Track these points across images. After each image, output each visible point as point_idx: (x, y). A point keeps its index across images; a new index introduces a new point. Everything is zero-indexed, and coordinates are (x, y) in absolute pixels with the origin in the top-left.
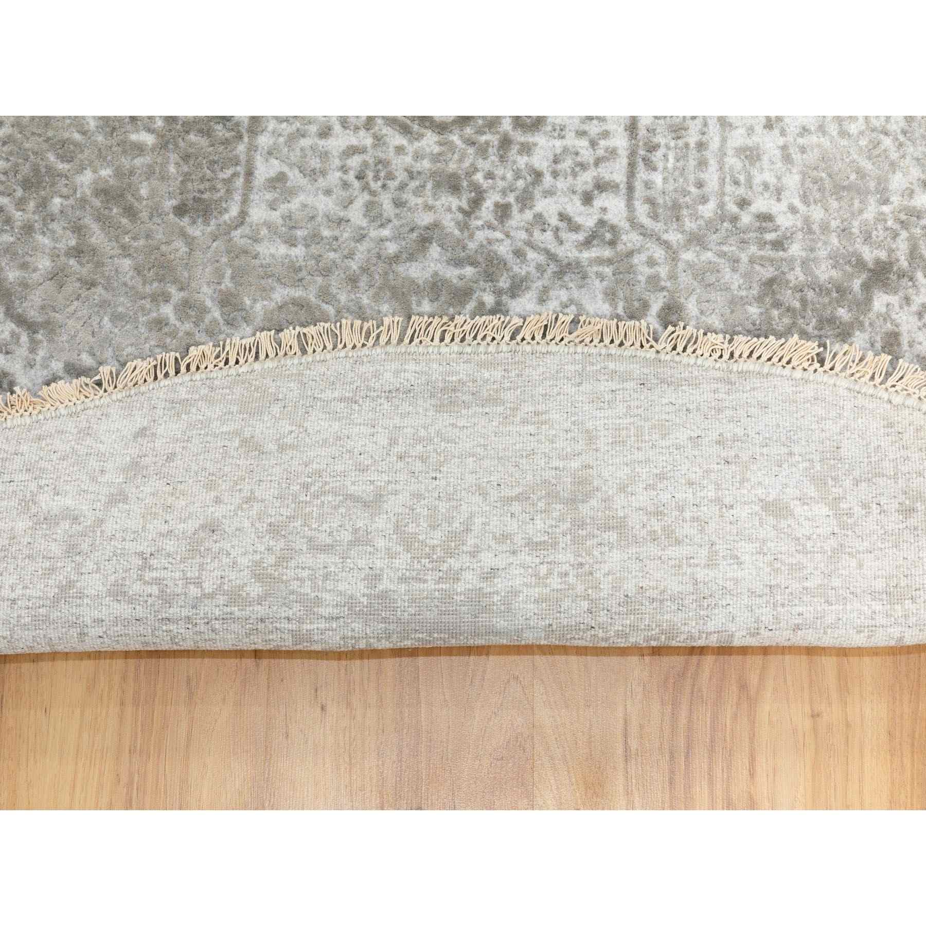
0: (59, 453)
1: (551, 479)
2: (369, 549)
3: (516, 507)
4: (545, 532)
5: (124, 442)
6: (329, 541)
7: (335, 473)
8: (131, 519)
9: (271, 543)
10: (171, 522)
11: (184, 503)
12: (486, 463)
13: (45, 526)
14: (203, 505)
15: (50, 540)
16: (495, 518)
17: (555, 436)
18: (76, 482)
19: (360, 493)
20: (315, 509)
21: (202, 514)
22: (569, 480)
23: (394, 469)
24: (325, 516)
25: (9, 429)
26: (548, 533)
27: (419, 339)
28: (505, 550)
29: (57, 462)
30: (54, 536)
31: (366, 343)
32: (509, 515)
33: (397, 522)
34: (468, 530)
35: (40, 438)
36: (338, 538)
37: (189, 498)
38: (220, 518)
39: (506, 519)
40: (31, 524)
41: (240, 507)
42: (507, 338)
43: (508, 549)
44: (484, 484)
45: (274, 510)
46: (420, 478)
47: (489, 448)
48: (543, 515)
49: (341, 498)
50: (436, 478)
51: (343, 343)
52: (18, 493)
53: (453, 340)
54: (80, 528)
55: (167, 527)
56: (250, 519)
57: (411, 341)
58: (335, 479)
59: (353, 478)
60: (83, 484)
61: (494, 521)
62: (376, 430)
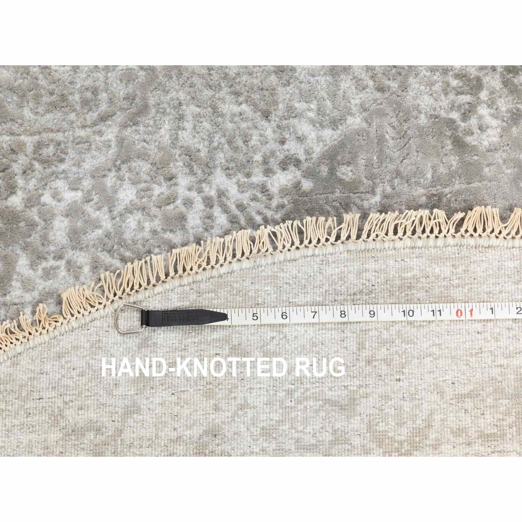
0: (78, 370)
1: (497, 376)
2: (348, 447)
3: (469, 404)
4: (494, 425)
5: (130, 354)
6: (313, 441)
7: (314, 380)
8: (145, 428)
9: (265, 445)
10: (179, 429)
11: (188, 411)
12: (441, 362)
13: (73, 437)
14: (204, 413)
15: (79, 449)
16: (452, 415)
17: (499, 334)
18: (96, 397)
19: (337, 398)
20: (299, 413)
21: (205, 421)
22: (513, 377)
23: (364, 374)
24: (308, 420)
25: (33, 348)
26: (497, 426)
27: (376, 233)
28: (461, 442)
29: (77, 378)
30: (82, 446)
31: (328, 237)
32: (463, 411)
33: (370, 422)
34: (429, 426)
35: (59, 356)
36: (321, 439)
37: (192, 407)
38: (220, 424)
39: (460, 415)
40: (61, 435)
41: (236, 414)
42: (452, 231)
43: (464, 442)
44: (441, 383)
45: (265, 415)
46: (386, 381)
47: (443, 347)
48: (492, 410)
49: (321, 402)
50: (399, 380)
51: (309, 239)
52: (47, 408)
53: (405, 233)
54: (103, 438)
55: (176, 434)
56: (246, 424)
57: (369, 236)
58: (314, 385)
59: (330, 385)
60: (102, 398)
61: (451, 417)
62: (345, 335)
